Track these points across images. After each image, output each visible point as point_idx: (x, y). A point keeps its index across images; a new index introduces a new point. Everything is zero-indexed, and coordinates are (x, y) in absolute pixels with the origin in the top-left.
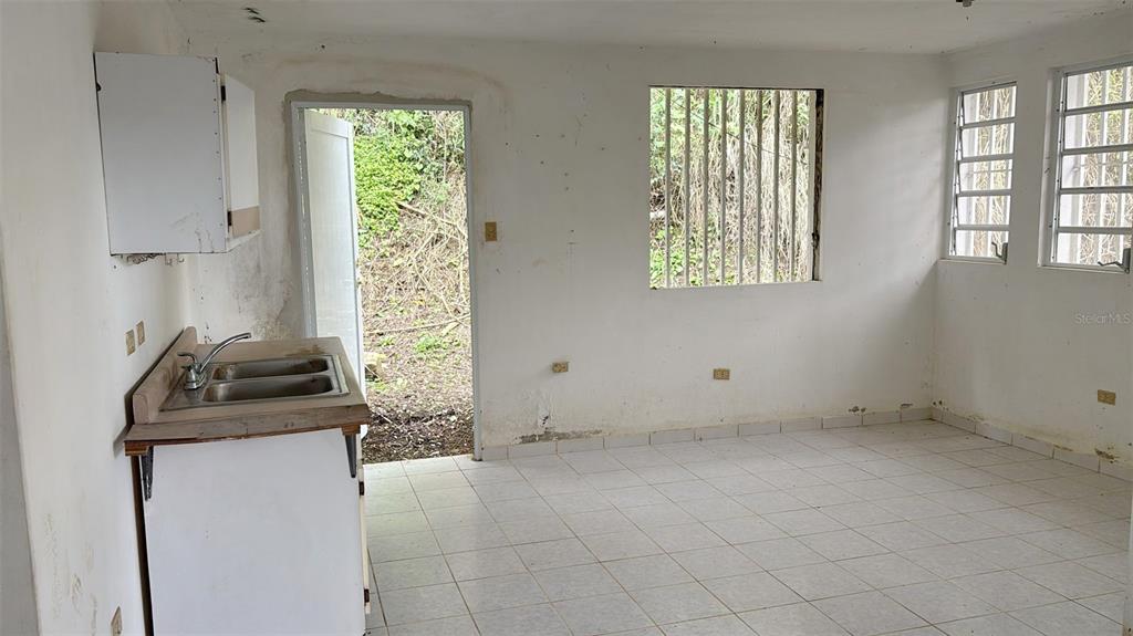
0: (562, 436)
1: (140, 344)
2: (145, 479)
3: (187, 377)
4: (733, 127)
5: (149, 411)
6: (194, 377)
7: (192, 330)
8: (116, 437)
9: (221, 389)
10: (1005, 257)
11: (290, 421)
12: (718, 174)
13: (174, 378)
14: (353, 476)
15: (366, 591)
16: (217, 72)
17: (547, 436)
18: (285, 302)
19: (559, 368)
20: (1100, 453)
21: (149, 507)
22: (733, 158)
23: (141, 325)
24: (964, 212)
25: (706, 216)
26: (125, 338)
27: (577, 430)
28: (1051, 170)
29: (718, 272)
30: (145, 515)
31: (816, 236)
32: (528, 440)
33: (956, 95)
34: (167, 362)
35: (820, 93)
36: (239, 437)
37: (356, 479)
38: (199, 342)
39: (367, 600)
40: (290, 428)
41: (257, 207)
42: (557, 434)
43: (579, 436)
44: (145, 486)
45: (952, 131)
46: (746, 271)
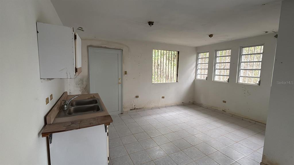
0: (137, 109)
1: (51, 100)
2: (50, 138)
3: (64, 107)
4: (159, 57)
5: (51, 120)
6: (65, 107)
7: (66, 92)
8: (39, 132)
9: (72, 109)
10: (207, 79)
11: (91, 122)
12: (157, 64)
13: (61, 106)
14: (106, 132)
15: (108, 158)
16: (73, 31)
17: (134, 109)
18: (86, 85)
19: (137, 97)
20: (223, 110)
21: (51, 146)
22: (159, 62)
23: (51, 95)
24: (199, 72)
25: (155, 71)
26: (45, 100)
27: (140, 108)
28: (215, 66)
29: (157, 80)
30: (50, 148)
31: (177, 75)
32: (132, 110)
33: (198, 54)
34: (59, 103)
35: (178, 52)
36: (77, 129)
37: (107, 132)
38: (68, 95)
39: (108, 160)
40: (91, 125)
41: (81, 67)
42: (136, 109)
43: (140, 109)
44: (50, 140)
45: (197, 59)
46: (161, 80)
